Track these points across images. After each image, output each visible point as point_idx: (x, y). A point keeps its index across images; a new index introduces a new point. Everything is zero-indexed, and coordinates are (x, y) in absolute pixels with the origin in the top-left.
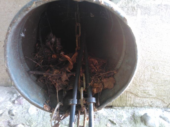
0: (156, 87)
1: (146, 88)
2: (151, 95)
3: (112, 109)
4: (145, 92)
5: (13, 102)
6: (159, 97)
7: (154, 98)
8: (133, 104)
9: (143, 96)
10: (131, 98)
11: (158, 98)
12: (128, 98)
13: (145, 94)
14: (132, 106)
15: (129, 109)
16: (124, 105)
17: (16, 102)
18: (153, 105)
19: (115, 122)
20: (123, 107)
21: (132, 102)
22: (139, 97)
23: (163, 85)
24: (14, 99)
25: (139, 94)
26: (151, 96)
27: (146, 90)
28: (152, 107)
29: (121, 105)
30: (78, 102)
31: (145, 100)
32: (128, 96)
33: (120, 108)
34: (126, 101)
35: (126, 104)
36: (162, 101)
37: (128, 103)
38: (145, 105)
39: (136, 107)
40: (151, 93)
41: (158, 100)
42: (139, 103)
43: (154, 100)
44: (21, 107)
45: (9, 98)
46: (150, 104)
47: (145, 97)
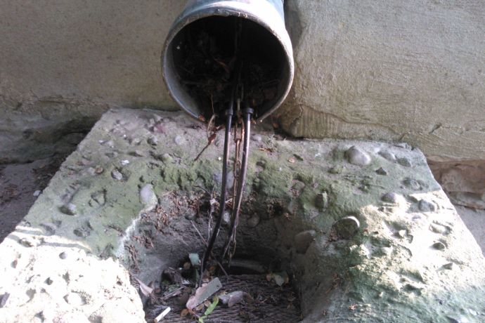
0: (378, 106)
1: (360, 108)
2: (369, 120)
3: (302, 142)
4: (358, 115)
5: (152, 130)
6: (384, 124)
7: (375, 125)
8: (337, 135)
9: (355, 121)
10: (334, 124)
11: (382, 125)
12: (329, 124)
13: (357, 118)
14: (336, 137)
15: (330, 142)
16: (322, 135)
17: (155, 129)
18: (373, 137)
19: (302, 157)
20: (321, 139)
21: (336, 132)
22: (348, 123)
23: (389, 103)
24: (151, 125)
25: (348, 118)
26: (368, 122)
27: (360, 112)
28: (372, 139)
29: (317, 136)
30: (234, 113)
31: (358, 128)
32: (328, 121)
33: (316, 140)
34: (326, 129)
35: (326, 134)
36: (390, 129)
37: (330, 132)
38: (360, 135)
39: (344, 139)
40: (368, 116)
41: (382, 128)
42: (347, 133)
43: (374, 128)
44: (164, 136)
45: (144, 125)
46: (368, 134)
47: (359, 123)
